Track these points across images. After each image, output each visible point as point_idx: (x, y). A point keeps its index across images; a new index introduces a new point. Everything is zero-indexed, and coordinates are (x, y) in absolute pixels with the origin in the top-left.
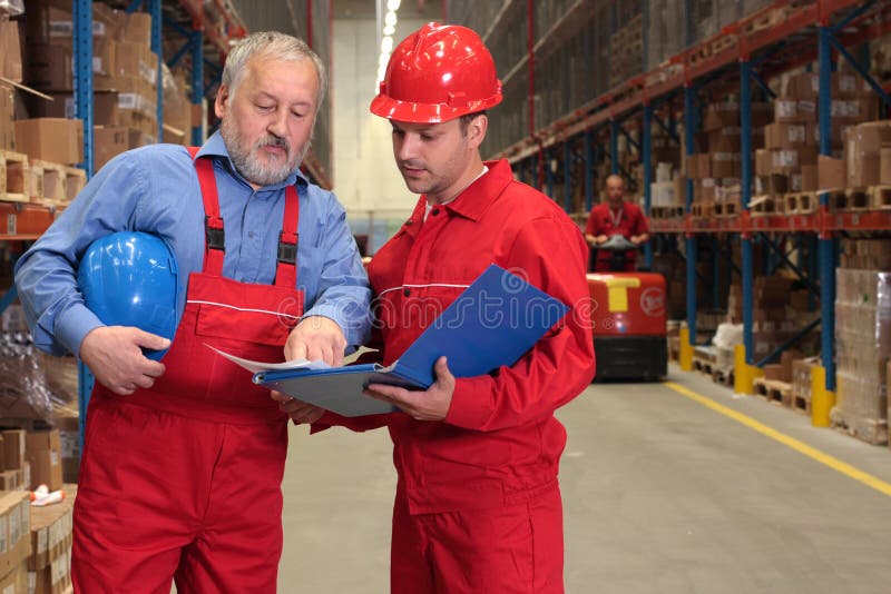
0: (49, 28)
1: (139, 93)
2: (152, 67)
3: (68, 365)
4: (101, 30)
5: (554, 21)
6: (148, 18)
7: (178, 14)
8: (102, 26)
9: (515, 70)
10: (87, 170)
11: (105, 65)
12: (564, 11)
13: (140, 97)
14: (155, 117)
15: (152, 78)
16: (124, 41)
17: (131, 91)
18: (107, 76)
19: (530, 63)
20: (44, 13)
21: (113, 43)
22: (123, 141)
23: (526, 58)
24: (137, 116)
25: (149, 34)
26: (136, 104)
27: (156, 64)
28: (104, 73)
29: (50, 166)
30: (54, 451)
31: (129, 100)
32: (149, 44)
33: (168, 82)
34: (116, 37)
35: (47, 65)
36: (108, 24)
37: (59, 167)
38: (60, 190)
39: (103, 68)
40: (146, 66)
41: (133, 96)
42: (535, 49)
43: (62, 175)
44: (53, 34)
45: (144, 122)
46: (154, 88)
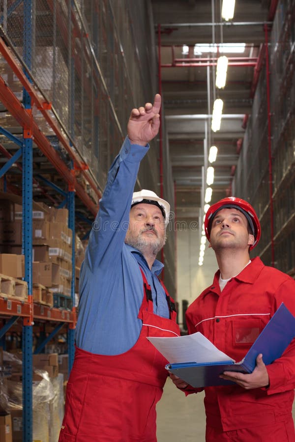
0: (15, 215)
1: (60, 248)
2: (69, 236)
3: (19, 383)
4: (42, 216)
5: (284, 223)
6: (66, 211)
7: (88, 214)
8: (42, 213)
9: (265, 250)
10: (28, 283)
11: (43, 234)
12: (288, 218)
13: (61, 250)
14: (71, 261)
15: (69, 241)
16: (54, 222)
17: (57, 247)
18: (45, 239)
19: (272, 245)
20: (12, 207)
21: (48, 223)
22: (49, 269)
23: (270, 243)
24: (60, 259)
25: (67, 219)
26: (59, 253)
27: (71, 235)
28: (43, 238)
29: (6, 277)
30: (7, 426)
31: (55, 251)
32: (67, 224)
33: (80, 246)
34: (50, 220)
35: (12, 232)
36: (46, 213)
37: (11, 278)
38: (12, 291)
39: (42, 235)
40: (65, 235)
41: (58, 249)
42: (275, 238)
43: (13, 282)
44: (17, 218)
45: (64, 263)
46: (70, 247)
